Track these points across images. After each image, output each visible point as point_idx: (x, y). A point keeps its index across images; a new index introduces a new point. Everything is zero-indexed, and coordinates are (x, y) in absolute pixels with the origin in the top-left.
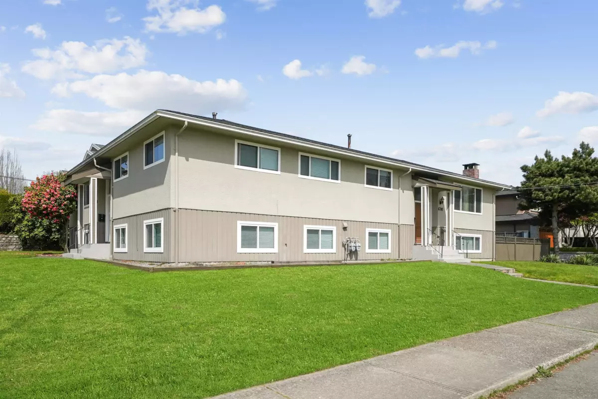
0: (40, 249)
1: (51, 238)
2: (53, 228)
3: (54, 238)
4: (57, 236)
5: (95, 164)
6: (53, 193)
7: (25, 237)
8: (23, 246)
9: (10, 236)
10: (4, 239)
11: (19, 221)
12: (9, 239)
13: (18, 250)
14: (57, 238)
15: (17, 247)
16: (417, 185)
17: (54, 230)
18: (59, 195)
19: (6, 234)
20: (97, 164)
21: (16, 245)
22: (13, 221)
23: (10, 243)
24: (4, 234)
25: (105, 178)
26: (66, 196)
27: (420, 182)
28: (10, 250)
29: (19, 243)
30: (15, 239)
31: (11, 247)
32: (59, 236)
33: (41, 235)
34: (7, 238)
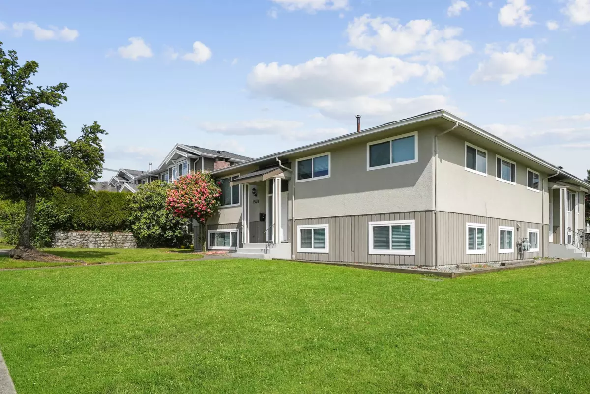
0: (151, 246)
1: (165, 236)
2: (168, 226)
3: (168, 235)
4: (170, 234)
5: (280, 164)
6: (203, 192)
7: (144, 235)
8: (137, 244)
9: (126, 234)
10: (121, 236)
11: (137, 219)
12: (125, 236)
13: (133, 248)
14: (171, 236)
15: (132, 244)
16: (555, 187)
17: (168, 227)
18: (208, 194)
19: (122, 232)
20: (282, 164)
21: (131, 242)
22: (130, 219)
23: (125, 240)
24: (120, 231)
25: (287, 179)
26: (214, 196)
27: (558, 184)
28: (127, 248)
29: (134, 241)
30: (130, 237)
31: (126, 245)
32: (172, 234)
33: (158, 233)
34: (123, 235)
